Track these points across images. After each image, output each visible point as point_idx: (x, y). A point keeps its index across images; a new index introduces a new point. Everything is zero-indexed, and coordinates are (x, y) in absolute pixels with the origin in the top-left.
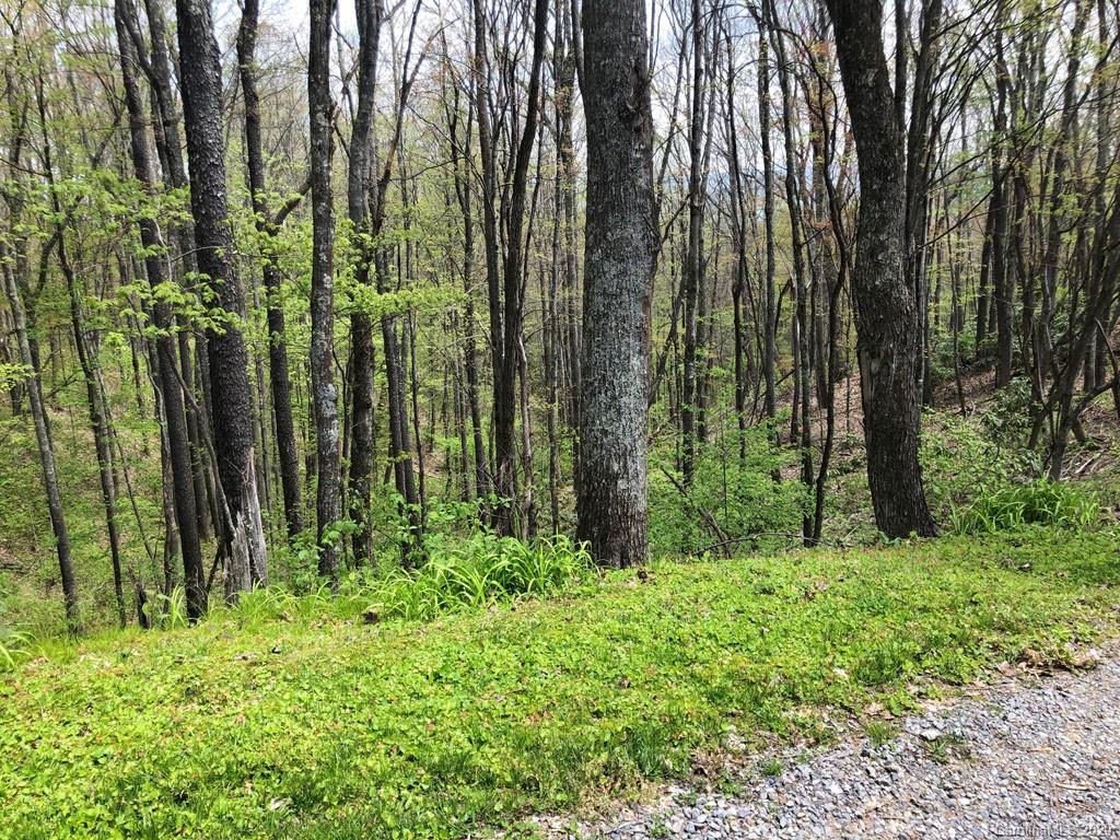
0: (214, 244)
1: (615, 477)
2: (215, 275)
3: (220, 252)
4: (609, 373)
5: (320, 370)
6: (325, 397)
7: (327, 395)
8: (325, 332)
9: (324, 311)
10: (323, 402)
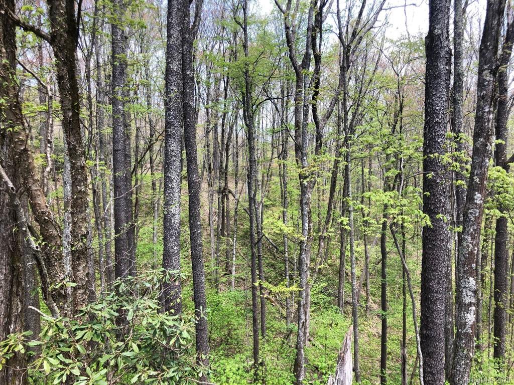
5: (464, 264)
6: (465, 287)
7: (467, 286)
8: (471, 236)
9: (472, 221)
10: (464, 290)
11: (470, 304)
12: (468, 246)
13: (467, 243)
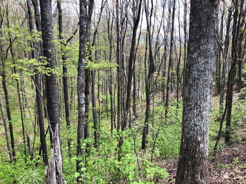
0: (48, 48)
1: (199, 143)
2: (48, 57)
3: (50, 51)
4: (199, 102)
5: (80, 89)
6: (81, 98)
7: (82, 97)
8: (82, 77)
9: (82, 70)
10: (81, 99)
11: (83, 104)
12: (81, 81)
13: (81, 80)
